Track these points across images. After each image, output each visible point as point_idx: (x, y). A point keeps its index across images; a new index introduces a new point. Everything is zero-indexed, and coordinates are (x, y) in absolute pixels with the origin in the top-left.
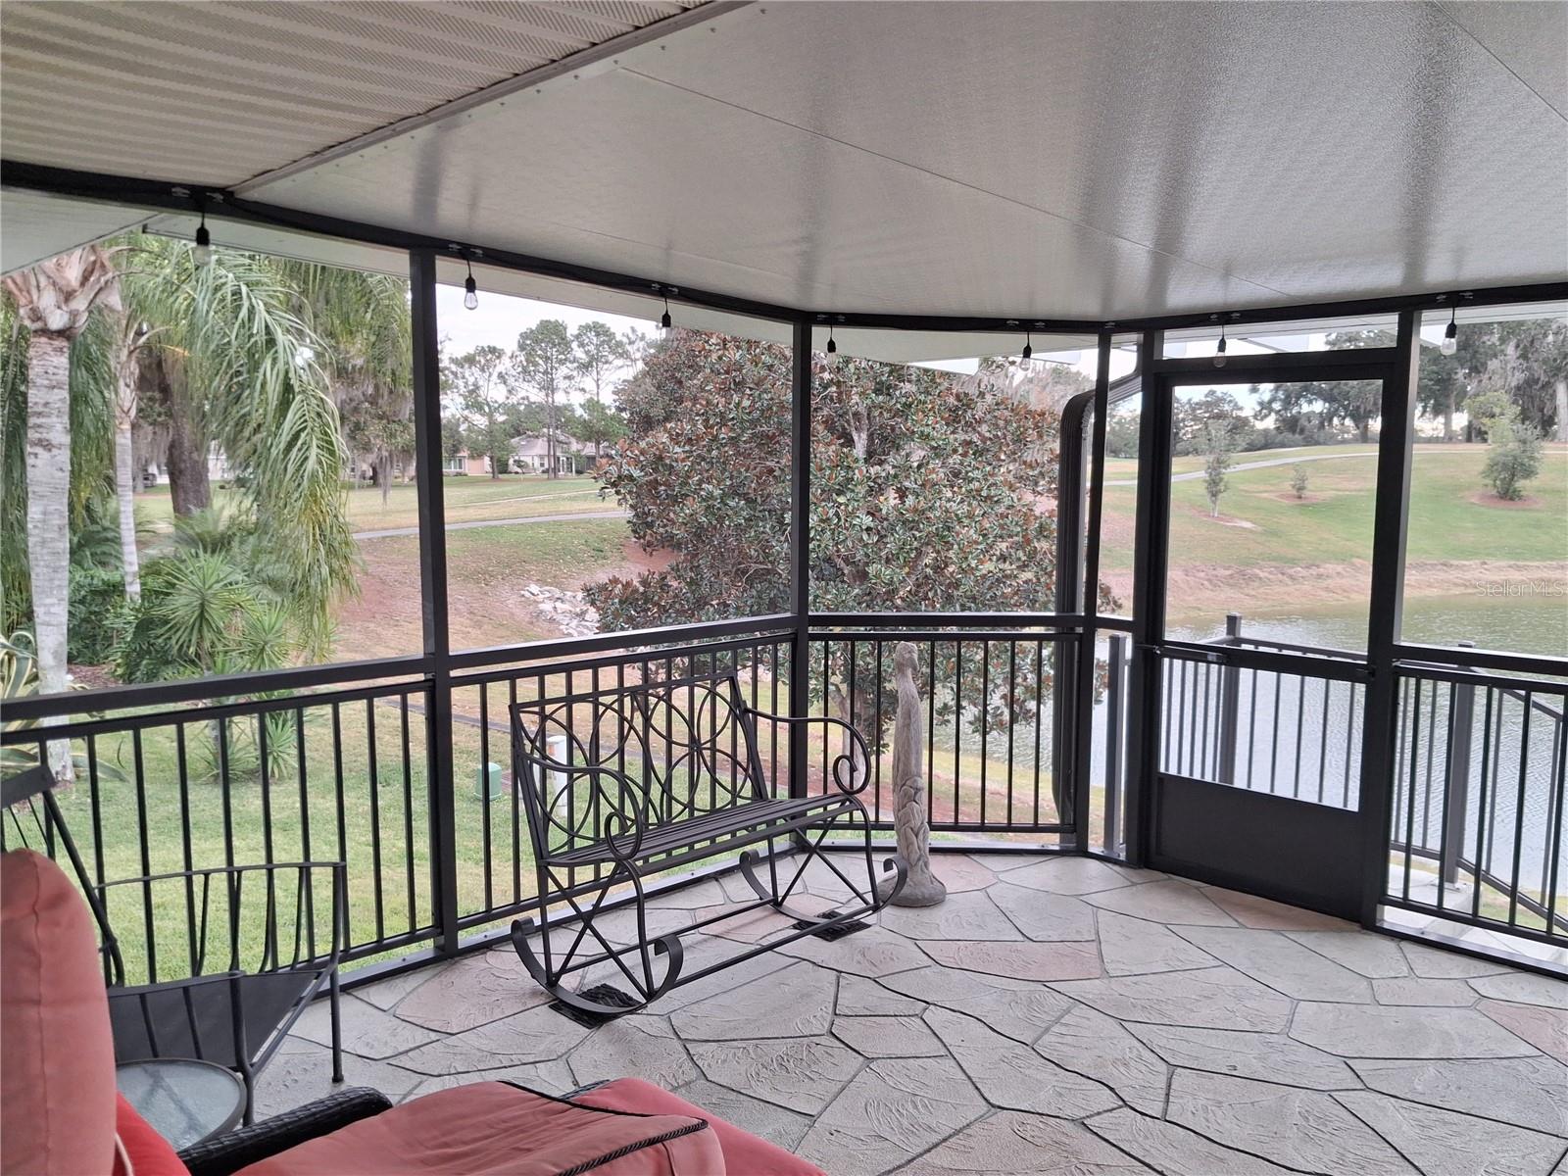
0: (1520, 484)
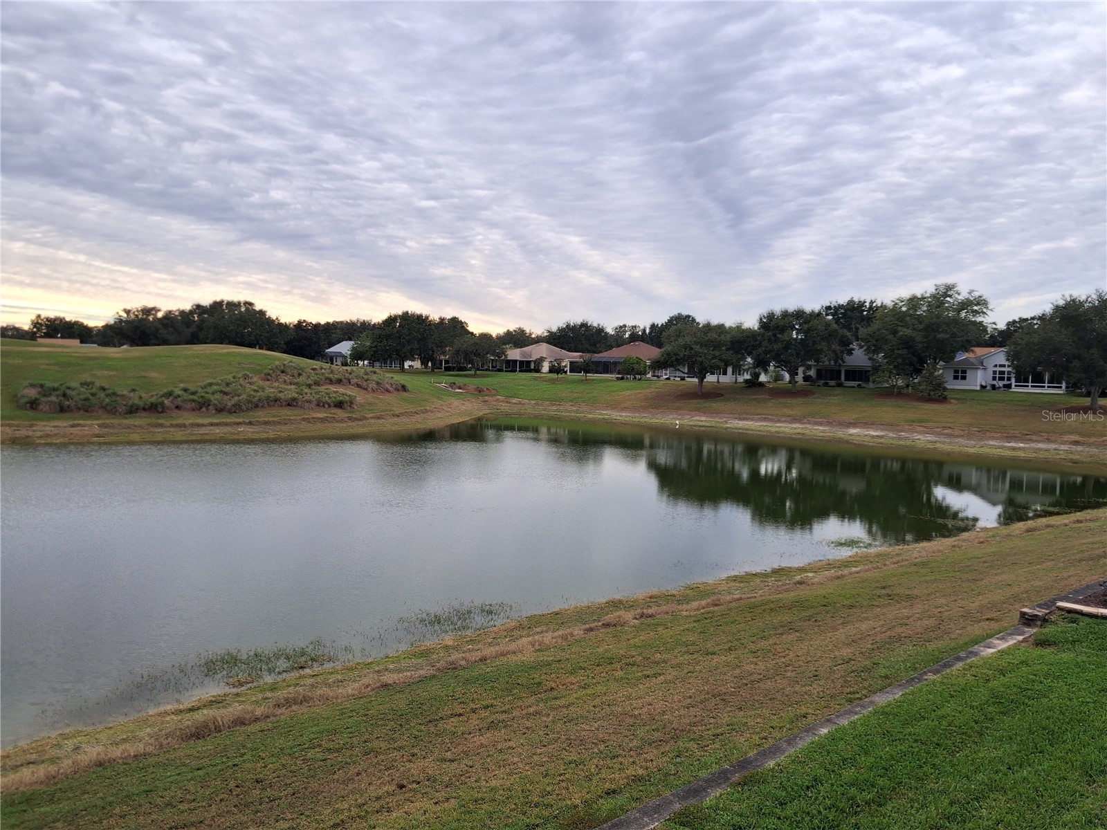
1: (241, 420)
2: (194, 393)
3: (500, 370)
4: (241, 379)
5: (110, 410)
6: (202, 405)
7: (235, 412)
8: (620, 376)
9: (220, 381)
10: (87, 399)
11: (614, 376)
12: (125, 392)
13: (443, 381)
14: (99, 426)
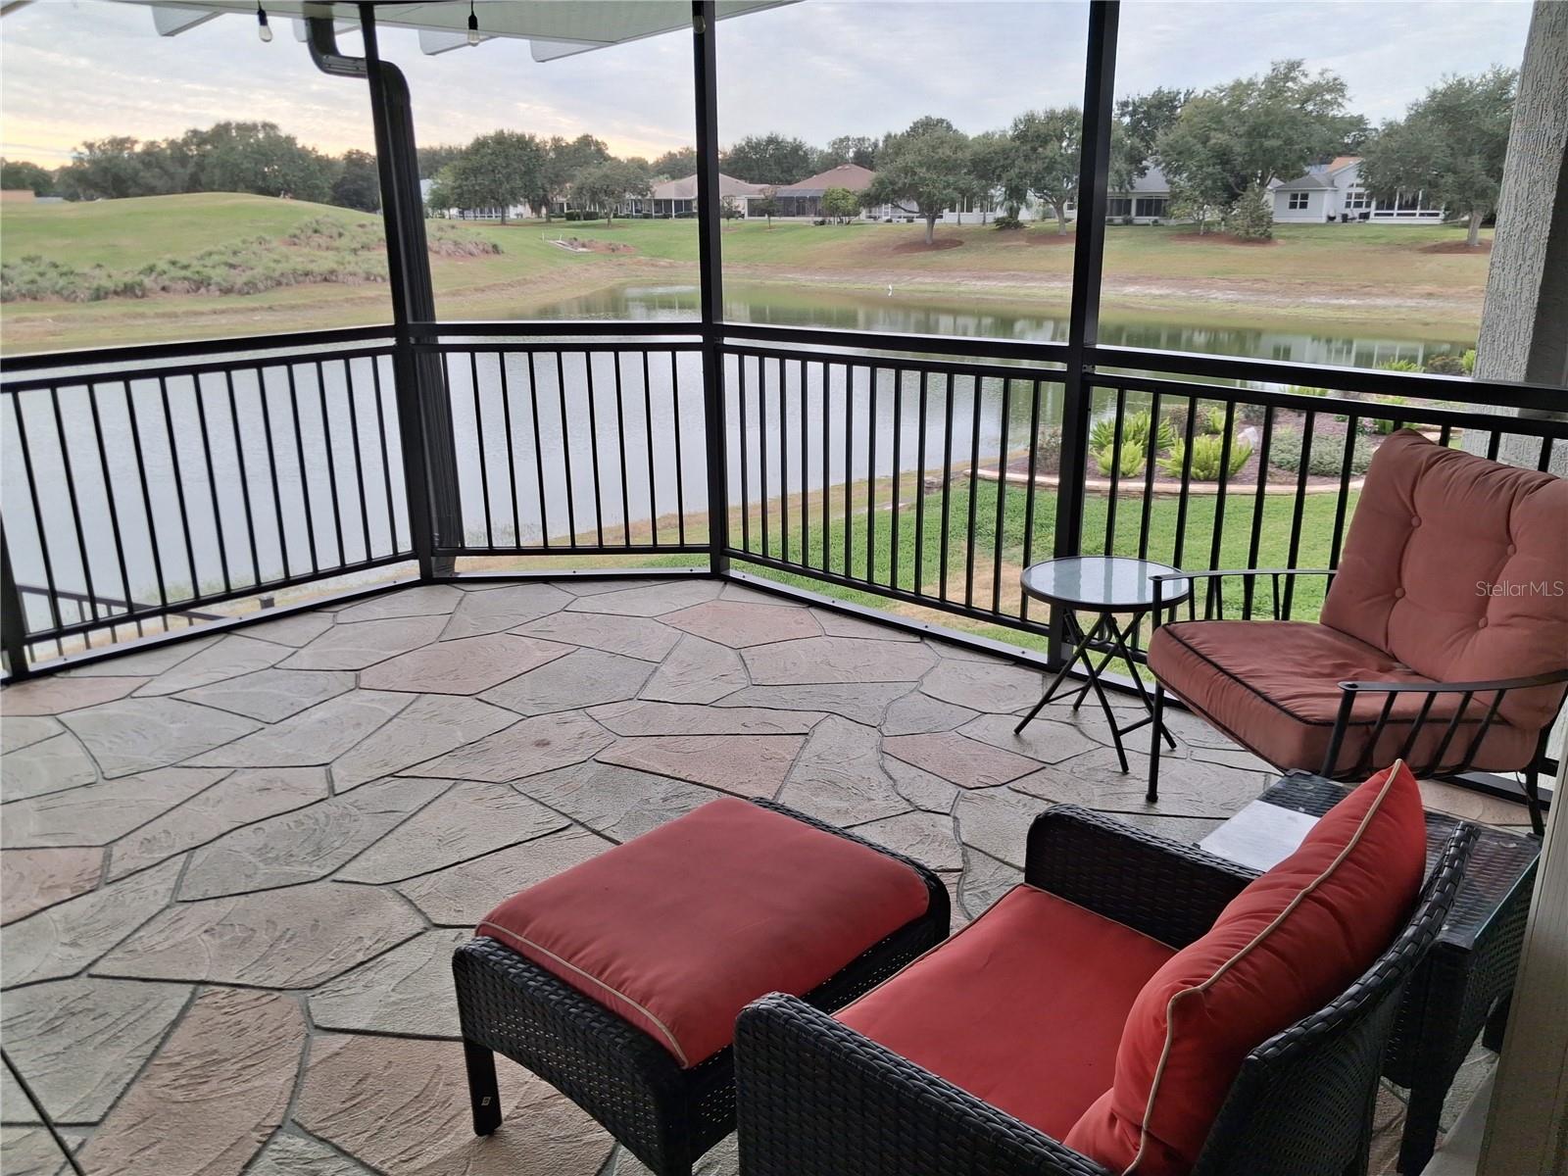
1: (257, 305)
2: (185, 267)
3: (647, 216)
4: (254, 245)
5: (69, 296)
6: (200, 284)
7: (248, 293)
8: (820, 219)
9: (223, 249)
10: (33, 282)
11: (810, 219)
12: (86, 270)
13: (560, 235)
14: (54, 319)
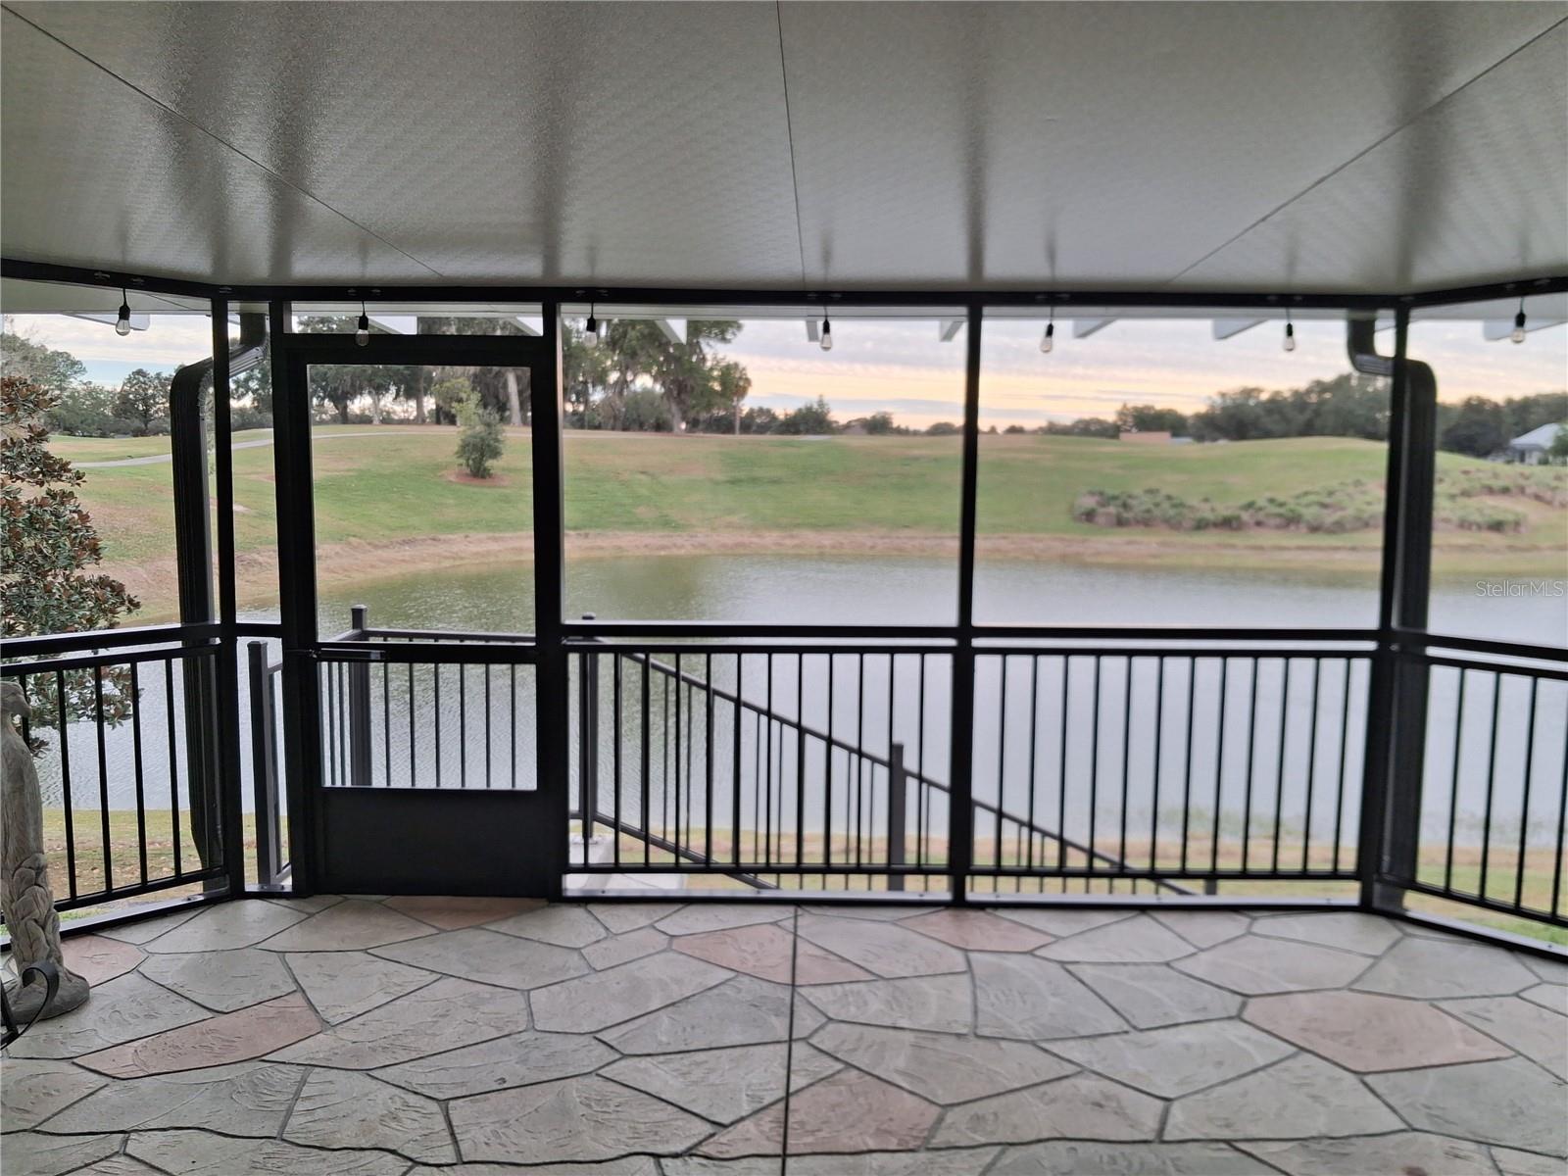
0: (489, 463)
1: (1341, 544)
4: (1350, 487)
6: (1291, 521)
7: (1335, 532)
9: (1320, 489)
